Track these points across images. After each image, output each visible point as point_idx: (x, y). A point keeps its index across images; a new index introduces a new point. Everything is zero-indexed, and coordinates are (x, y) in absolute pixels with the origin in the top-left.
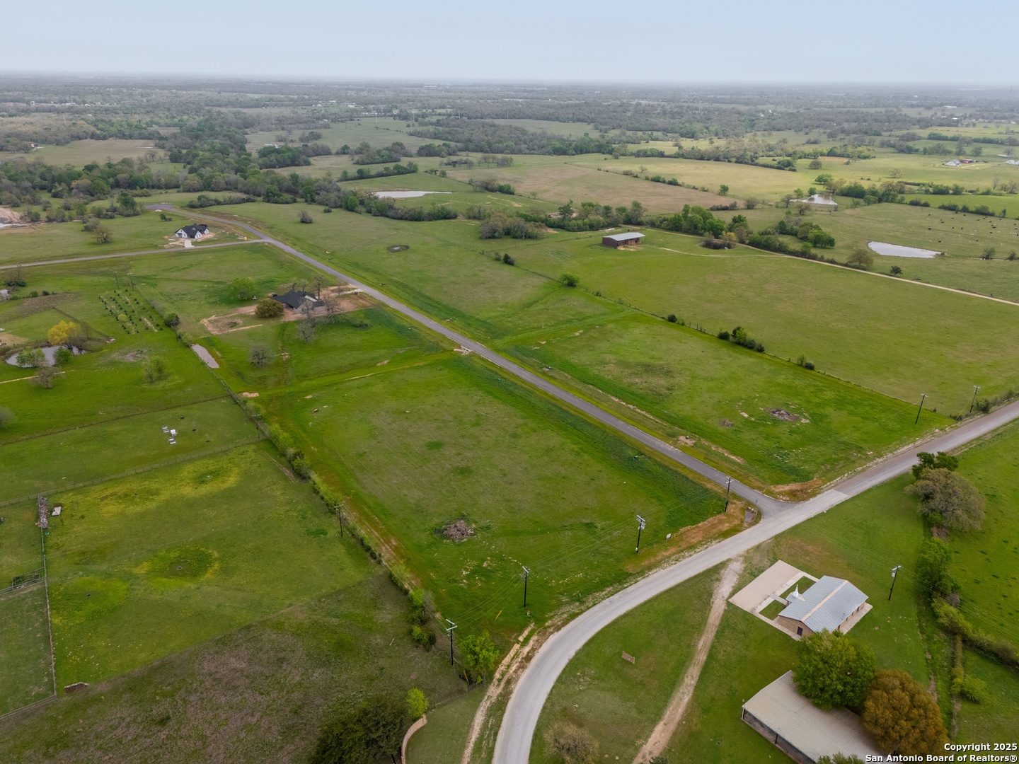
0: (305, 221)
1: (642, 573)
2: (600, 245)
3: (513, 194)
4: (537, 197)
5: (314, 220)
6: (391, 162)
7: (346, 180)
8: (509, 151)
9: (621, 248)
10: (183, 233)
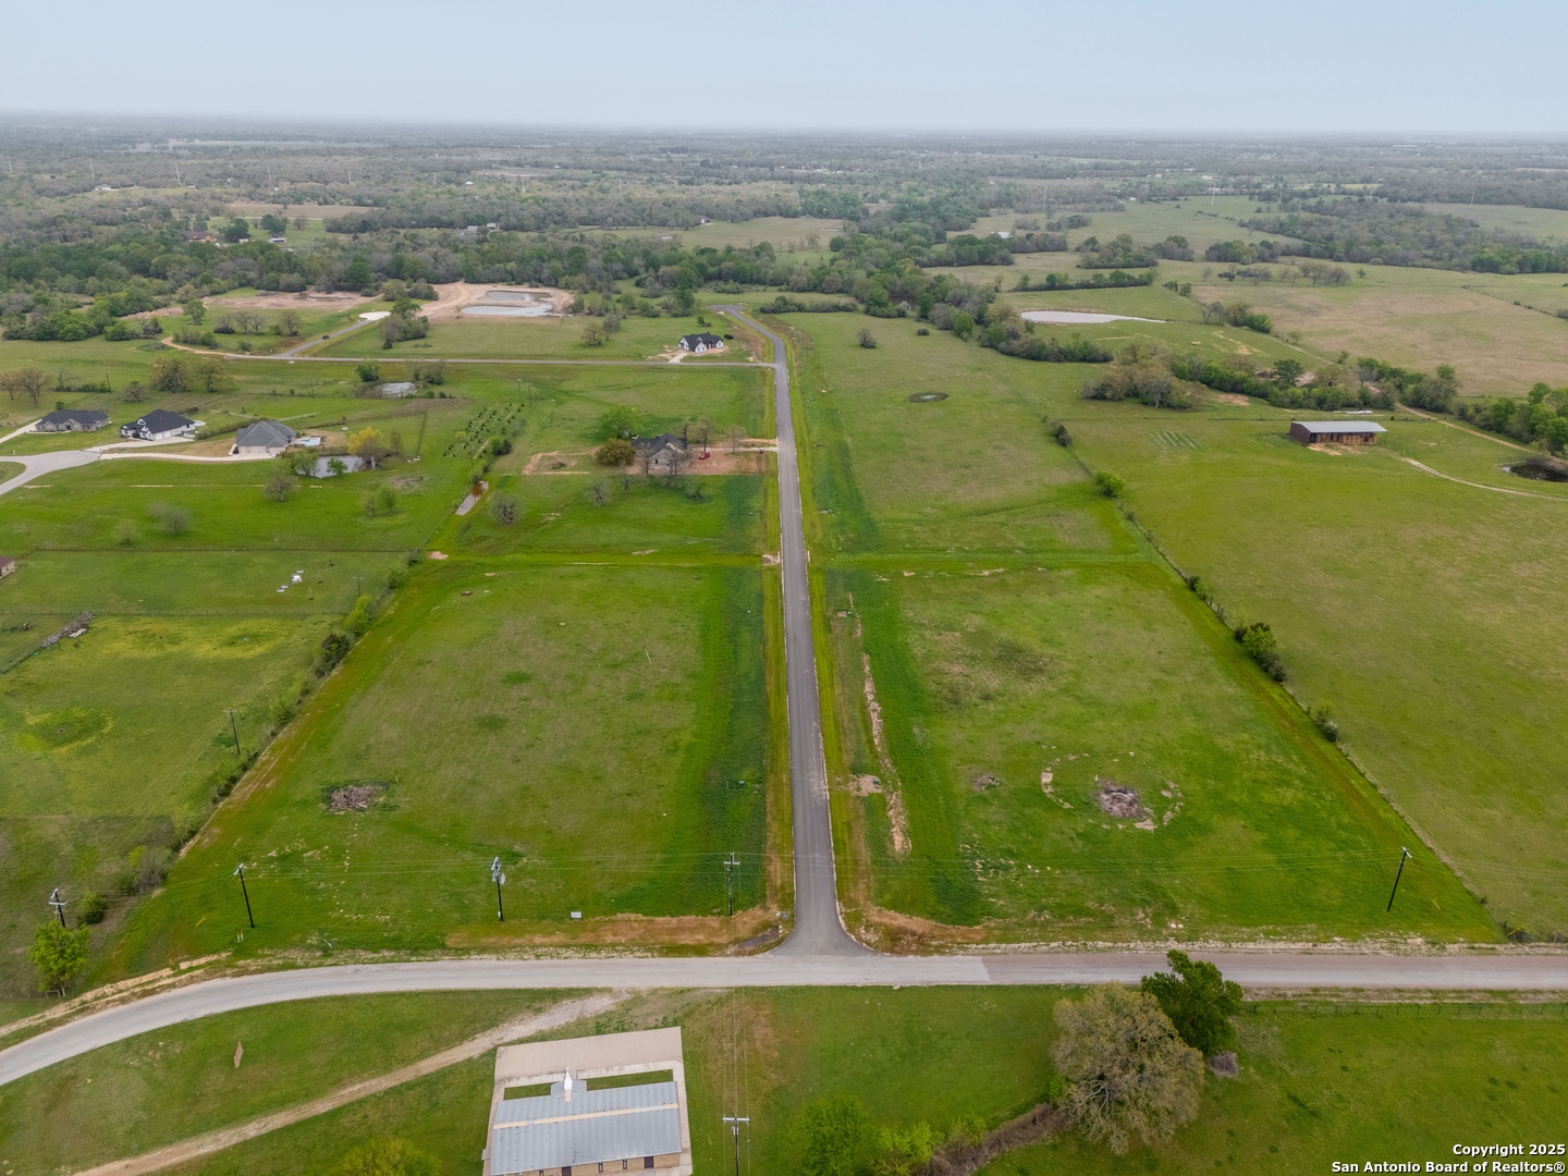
0: (866, 344)
1: (460, 952)
2: (1283, 436)
3: (1266, 331)
4: (1299, 342)
5: (879, 343)
6: (1138, 267)
7: (1023, 290)
8: (1381, 261)
9: (1316, 448)
10: (686, 343)
